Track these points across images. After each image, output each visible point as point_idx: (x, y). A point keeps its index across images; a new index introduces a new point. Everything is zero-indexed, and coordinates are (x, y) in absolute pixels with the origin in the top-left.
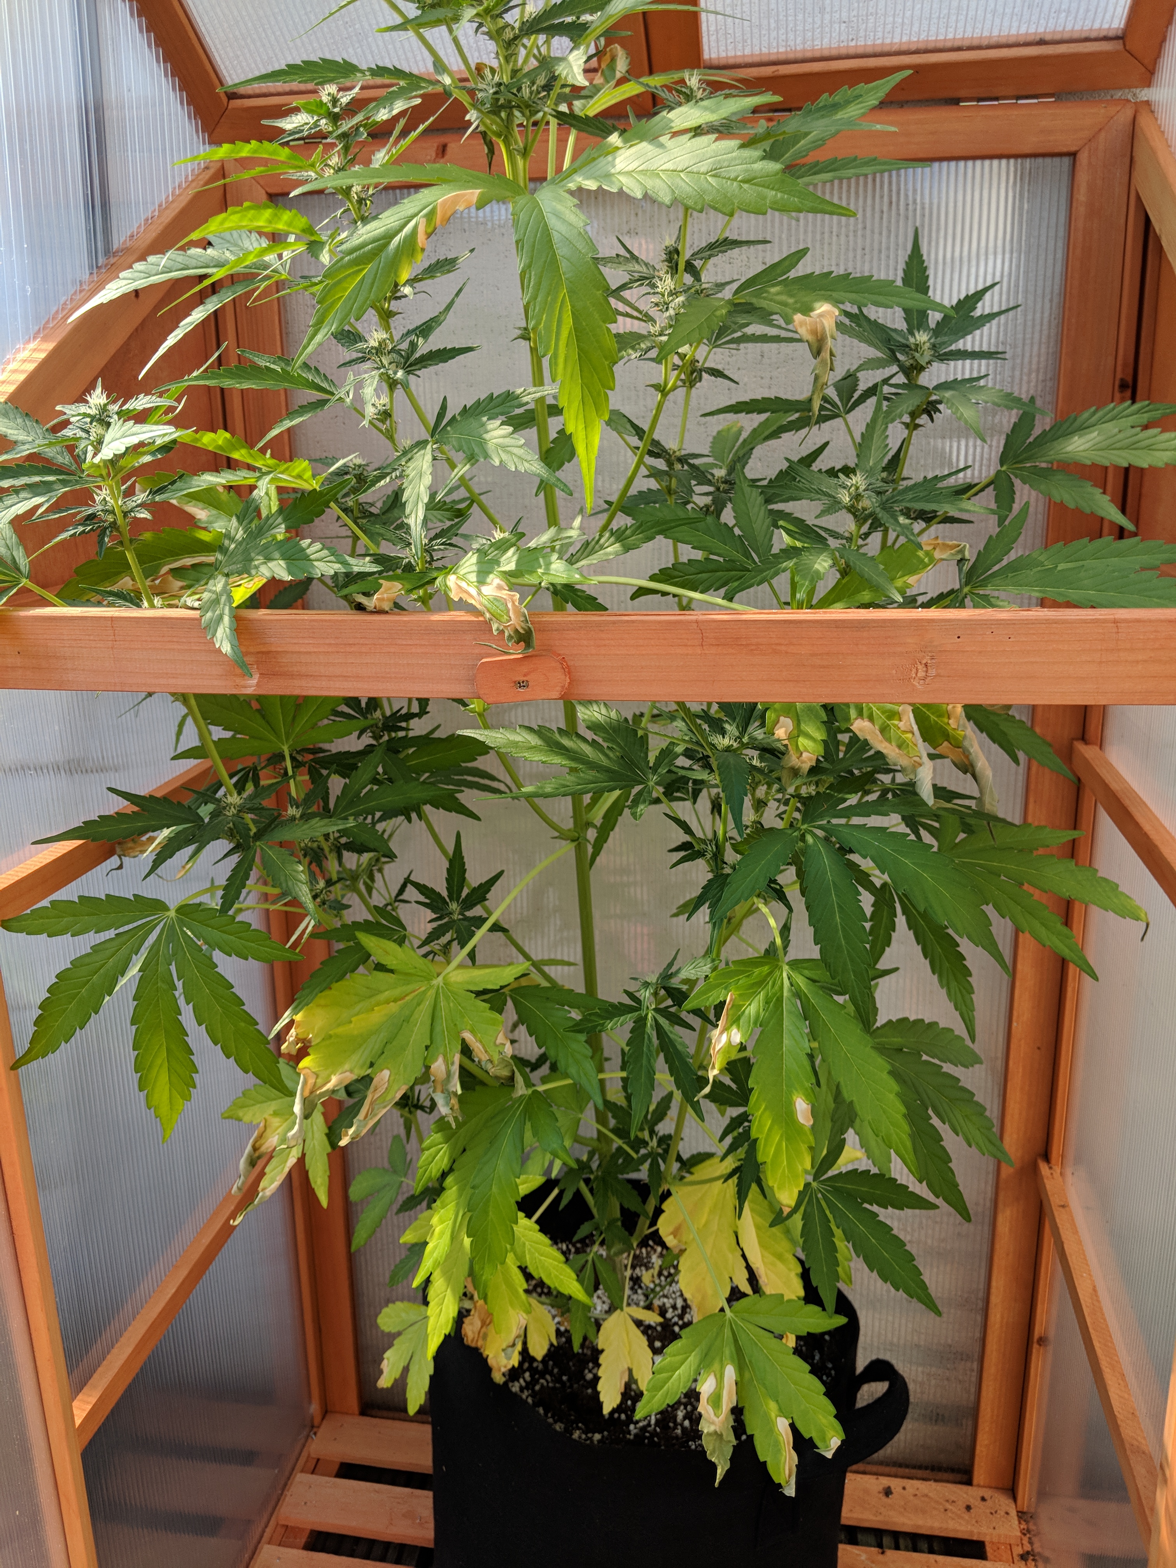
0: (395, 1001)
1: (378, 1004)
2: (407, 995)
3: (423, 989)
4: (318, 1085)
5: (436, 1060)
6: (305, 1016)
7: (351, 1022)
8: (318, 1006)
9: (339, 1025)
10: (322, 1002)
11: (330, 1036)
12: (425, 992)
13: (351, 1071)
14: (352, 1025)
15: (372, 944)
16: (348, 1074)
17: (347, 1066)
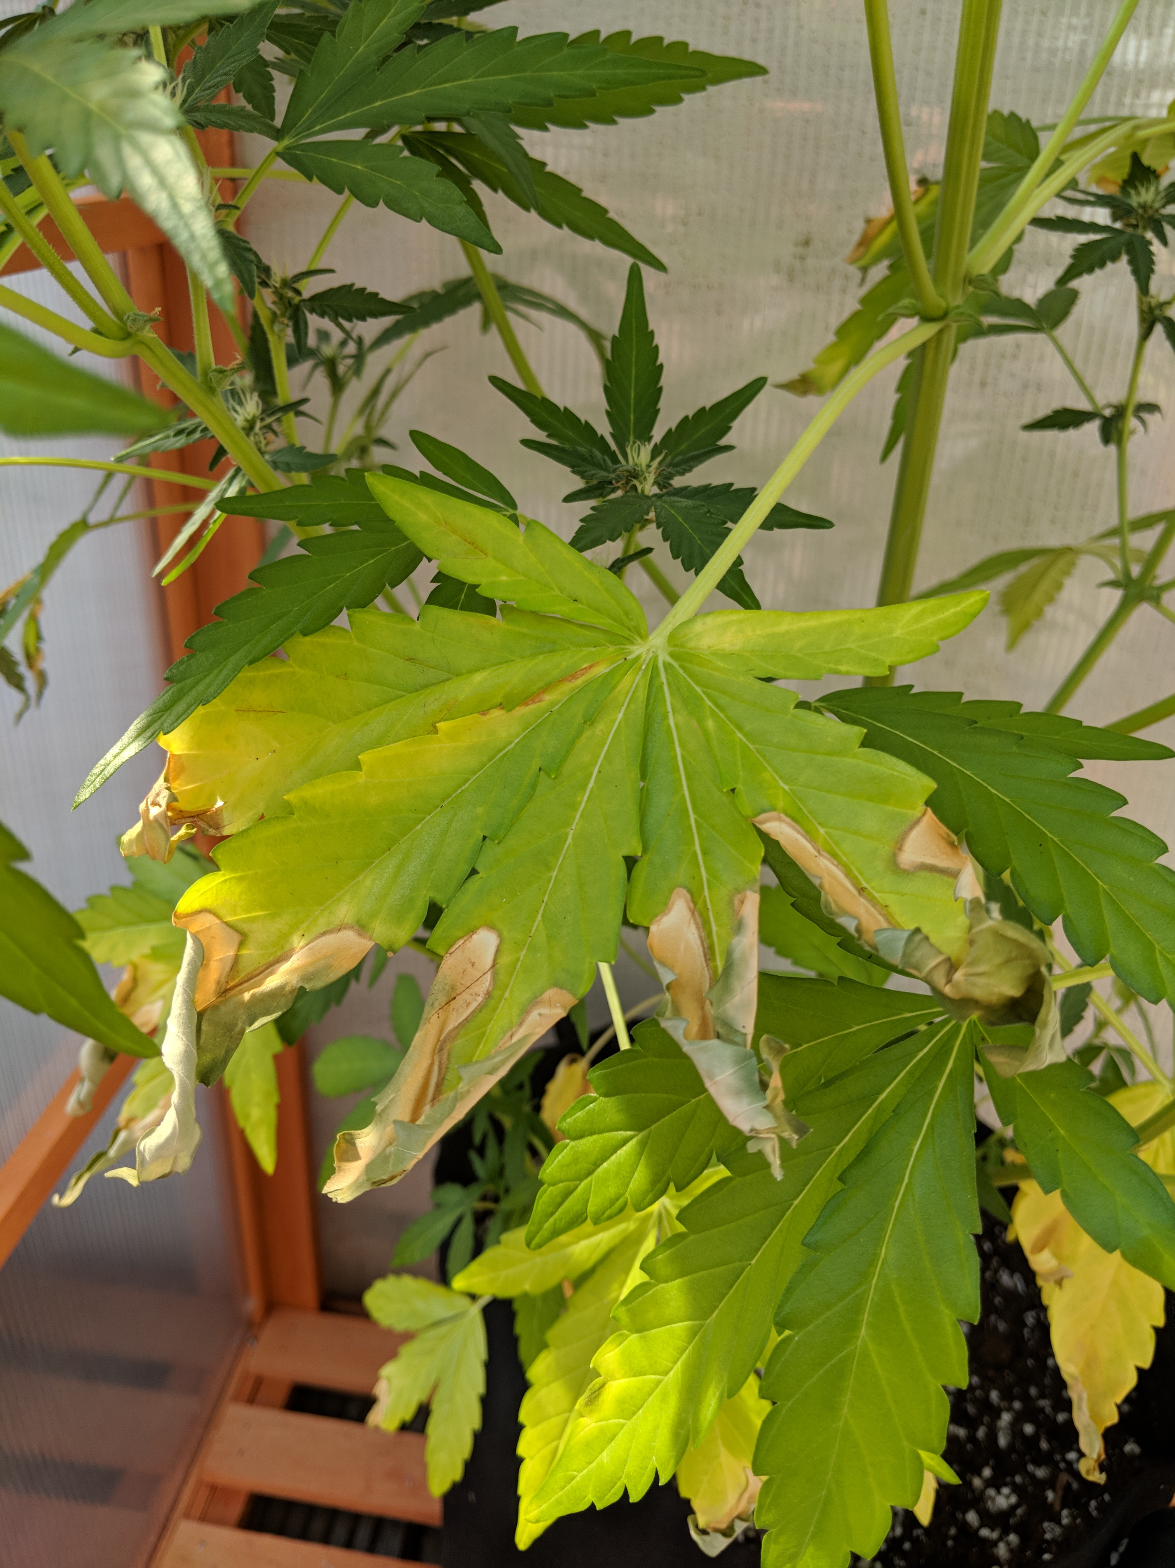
0: (507, 704)
1: (451, 712)
2: (547, 688)
3: (602, 669)
4: (246, 967)
5: (665, 907)
6: (198, 741)
7: (357, 766)
8: (244, 711)
9: (316, 775)
10: (258, 697)
11: (289, 810)
12: (607, 682)
13: (361, 928)
14: (361, 777)
15: (423, 517)
16: (349, 936)
17: (345, 911)
